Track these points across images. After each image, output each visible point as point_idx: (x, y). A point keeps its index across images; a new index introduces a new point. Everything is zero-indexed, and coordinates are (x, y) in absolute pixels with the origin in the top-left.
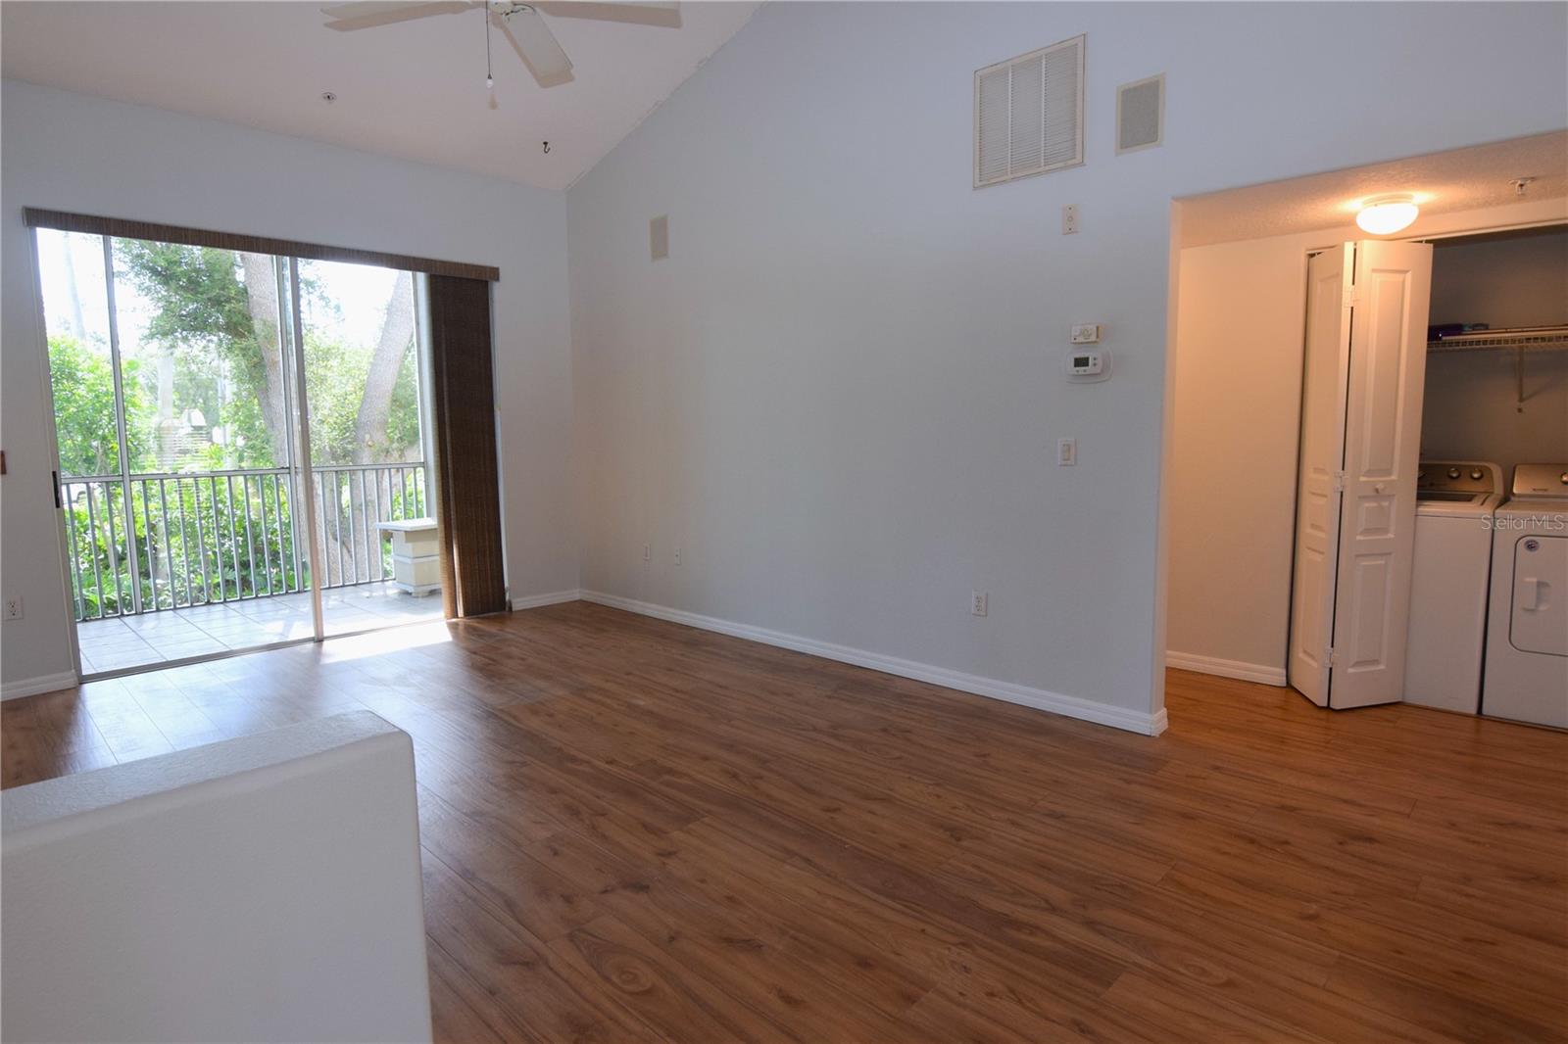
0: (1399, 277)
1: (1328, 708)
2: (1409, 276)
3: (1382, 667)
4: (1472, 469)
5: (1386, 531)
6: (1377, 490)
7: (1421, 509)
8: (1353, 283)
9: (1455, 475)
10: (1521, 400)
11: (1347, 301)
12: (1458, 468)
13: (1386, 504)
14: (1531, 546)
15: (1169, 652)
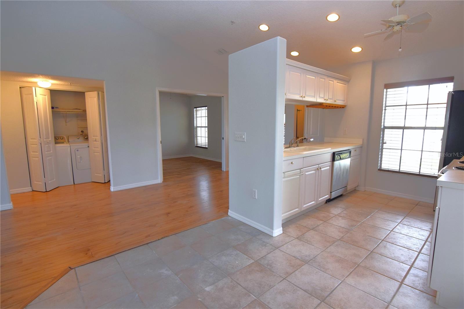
0: (44, 96)
1: (46, 191)
2: (46, 96)
3: (55, 180)
4: (61, 137)
5: (50, 151)
6: (48, 142)
7: (56, 146)
8: (36, 96)
9: (57, 138)
10: (66, 123)
11: (35, 100)
12: (58, 137)
13: (50, 145)
14: (77, 151)
15: (11, 190)
